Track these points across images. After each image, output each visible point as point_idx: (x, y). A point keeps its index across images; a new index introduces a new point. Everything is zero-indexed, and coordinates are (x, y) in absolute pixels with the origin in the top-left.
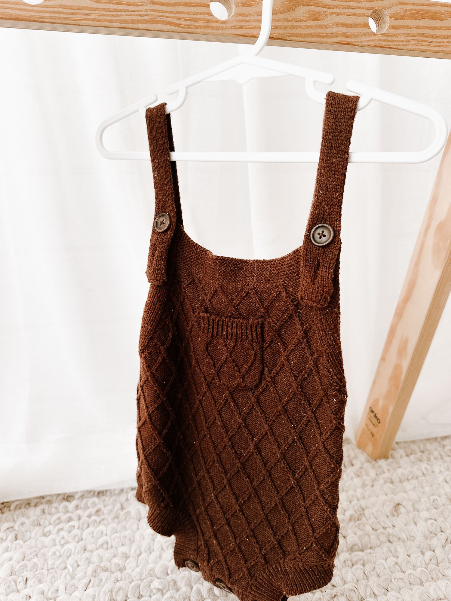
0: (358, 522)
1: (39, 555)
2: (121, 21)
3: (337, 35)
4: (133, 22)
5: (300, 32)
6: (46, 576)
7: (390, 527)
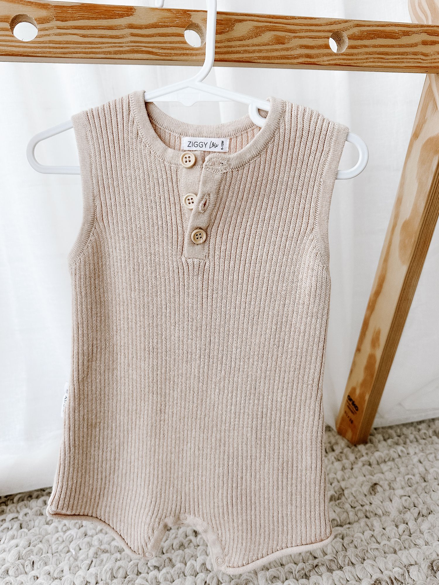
0: (338, 502)
1: (44, 541)
2: (104, 53)
3: (301, 56)
4: (116, 53)
5: (266, 55)
6: (51, 559)
7: (367, 504)
